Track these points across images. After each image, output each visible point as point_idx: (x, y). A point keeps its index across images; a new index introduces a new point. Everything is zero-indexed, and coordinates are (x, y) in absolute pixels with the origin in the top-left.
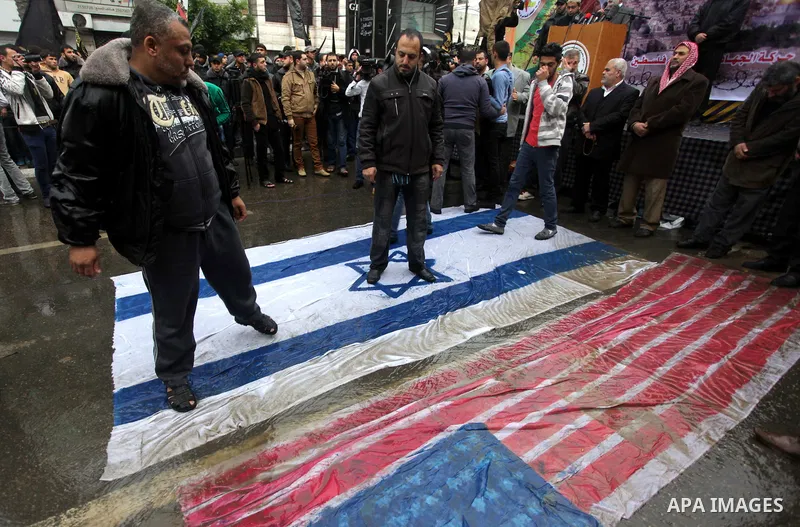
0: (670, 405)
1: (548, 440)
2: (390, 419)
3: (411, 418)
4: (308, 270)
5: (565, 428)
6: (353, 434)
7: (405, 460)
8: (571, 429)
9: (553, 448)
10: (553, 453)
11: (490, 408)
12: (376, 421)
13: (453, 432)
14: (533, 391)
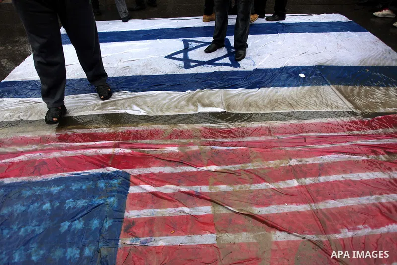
0: (298, 238)
1: (159, 210)
2: (87, 146)
3: (98, 150)
4: (157, 39)
5: (180, 209)
6: (61, 146)
7: (66, 175)
8: (184, 212)
9: (154, 218)
10: (151, 221)
11: (150, 167)
12: (78, 144)
13: (109, 172)
14: (194, 169)
